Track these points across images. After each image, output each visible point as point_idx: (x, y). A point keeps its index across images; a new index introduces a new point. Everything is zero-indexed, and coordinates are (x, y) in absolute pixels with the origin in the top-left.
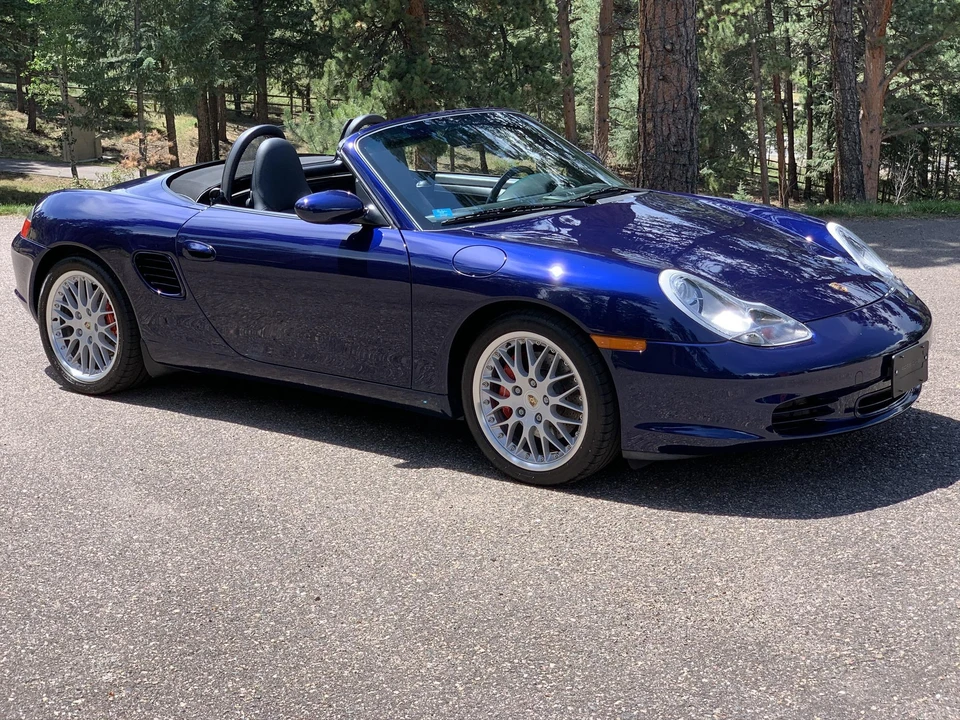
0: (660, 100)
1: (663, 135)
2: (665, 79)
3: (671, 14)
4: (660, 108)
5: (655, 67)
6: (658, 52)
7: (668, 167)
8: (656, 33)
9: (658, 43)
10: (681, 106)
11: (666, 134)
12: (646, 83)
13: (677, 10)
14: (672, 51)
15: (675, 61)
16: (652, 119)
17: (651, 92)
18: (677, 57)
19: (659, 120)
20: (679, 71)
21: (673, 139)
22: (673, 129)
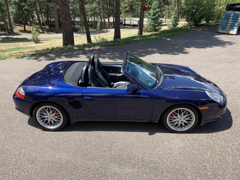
0: (66, 24)
2: (67, 20)
3: (66, 8)
5: (65, 18)
6: (65, 15)
7: (70, 35)
8: (64, 12)
9: (65, 13)
10: (70, 25)
11: (68, 29)
12: (63, 21)
14: (67, 15)
15: (68, 17)
16: (65, 27)
18: (68, 16)
20: (69, 18)
21: (70, 30)
22: (70, 29)
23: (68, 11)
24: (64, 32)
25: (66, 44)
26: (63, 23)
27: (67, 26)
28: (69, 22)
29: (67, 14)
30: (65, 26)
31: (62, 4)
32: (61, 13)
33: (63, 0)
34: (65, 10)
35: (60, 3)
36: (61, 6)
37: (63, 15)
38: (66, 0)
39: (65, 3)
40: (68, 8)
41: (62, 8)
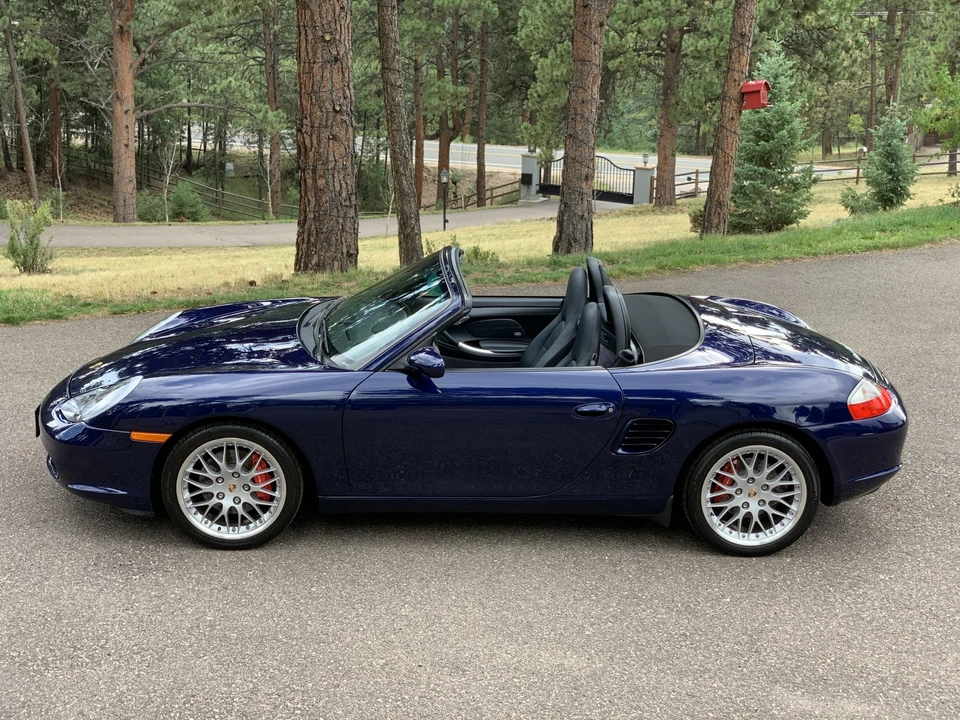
0: (331, 158)
1: (335, 191)
2: (335, 138)
3: (337, 78)
4: (331, 165)
5: (325, 127)
6: (328, 112)
7: (341, 220)
10: (350, 164)
11: (338, 189)
12: (315, 142)
13: (343, 73)
14: (340, 112)
15: (343, 121)
16: (323, 176)
17: (321, 150)
19: (331, 176)
20: (347, 130)
21: (344, 195)
22: (344, 185)
23: (345, 92)
24: (313, 200)
25: (318, 265)
26: (311, 155)
27: (334, 169)
28: (342, 149)
29: (338, 108)
30: (320, 172)
31: (319, 55)
32: (305, 103)
33: (328, 38)
34: (332, 87)
35: (309, 49)
36: (310, 63)
37: (319, 113)
38: (343, 38)
39: (335, 53)
40: (346, 75)
41: (318, 78)
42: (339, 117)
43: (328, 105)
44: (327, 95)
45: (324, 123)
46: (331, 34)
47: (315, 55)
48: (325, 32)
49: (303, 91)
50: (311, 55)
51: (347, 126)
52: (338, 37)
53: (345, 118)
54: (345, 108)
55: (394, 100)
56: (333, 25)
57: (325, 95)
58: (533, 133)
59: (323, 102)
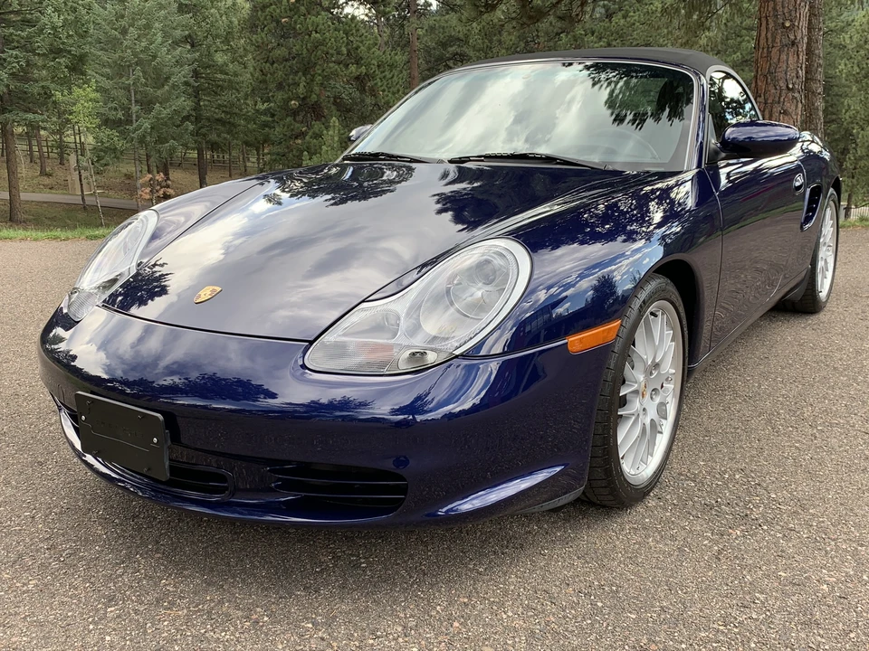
2: (785, 112)
6: (781, 90)
13: (798, 55)
23: (798, 72)
31: (778, 40)
32: (760, 84)
33: (787, 24)
34: (787, 68)
35: (769, 35)
36: (768, 48)
37: (773, 91)
38: (801, 24)
39: (793, 38)
40: (801, 58)
41: (775, 60)
42: (790, 94)
43: (782, 84)
44: (783, 75)
45: (777, 99)
46: (791, 21)
47: (774, 41)
48: (786, 19)
49: (760, 73)
50: (770, 40)
51: (797, 102)
52: (796, 24)
53: (796, 95)
54: (797, 86)
55: (813, 105)
56: (793, 13)
57: (780, 75)
58: (850, 184)
59: (778, 81)
